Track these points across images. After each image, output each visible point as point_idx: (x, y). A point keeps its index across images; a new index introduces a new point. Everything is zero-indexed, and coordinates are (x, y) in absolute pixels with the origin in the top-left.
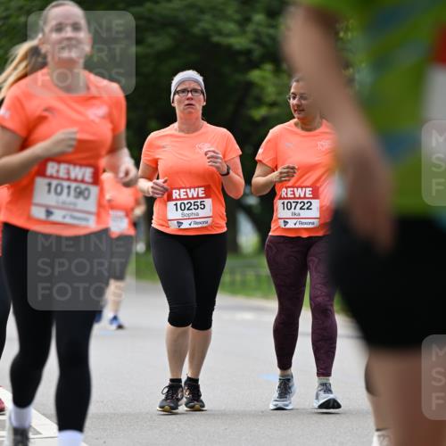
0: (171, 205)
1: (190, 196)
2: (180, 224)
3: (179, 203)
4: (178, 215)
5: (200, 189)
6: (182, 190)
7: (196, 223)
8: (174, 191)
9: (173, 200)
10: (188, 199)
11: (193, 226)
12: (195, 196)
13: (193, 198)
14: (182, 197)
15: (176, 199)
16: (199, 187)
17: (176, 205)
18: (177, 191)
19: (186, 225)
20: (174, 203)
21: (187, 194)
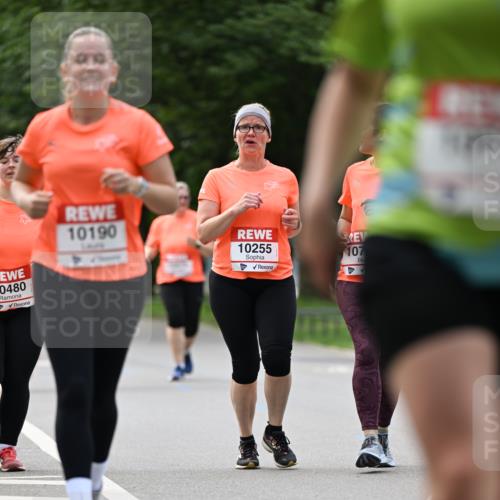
0: (235, 246)
1: (257, 238)
2: (243, 266)
3: (244, 244)
4: (243, 257)
5: (268, 231)
6: (249, 231)
7: (261, 267)
8: (239, 231)
9: (237, 240)
10: (255, 240)
11: (257, 270)
12: (262, 238)
13: (260, 240)
14: (248, 237)
15: (242, 240)
16: (266, 229)
17: (241, 246)
18: (243, 231)
19: (250, 268)
20: (240, 243)
21: (254, 236)
